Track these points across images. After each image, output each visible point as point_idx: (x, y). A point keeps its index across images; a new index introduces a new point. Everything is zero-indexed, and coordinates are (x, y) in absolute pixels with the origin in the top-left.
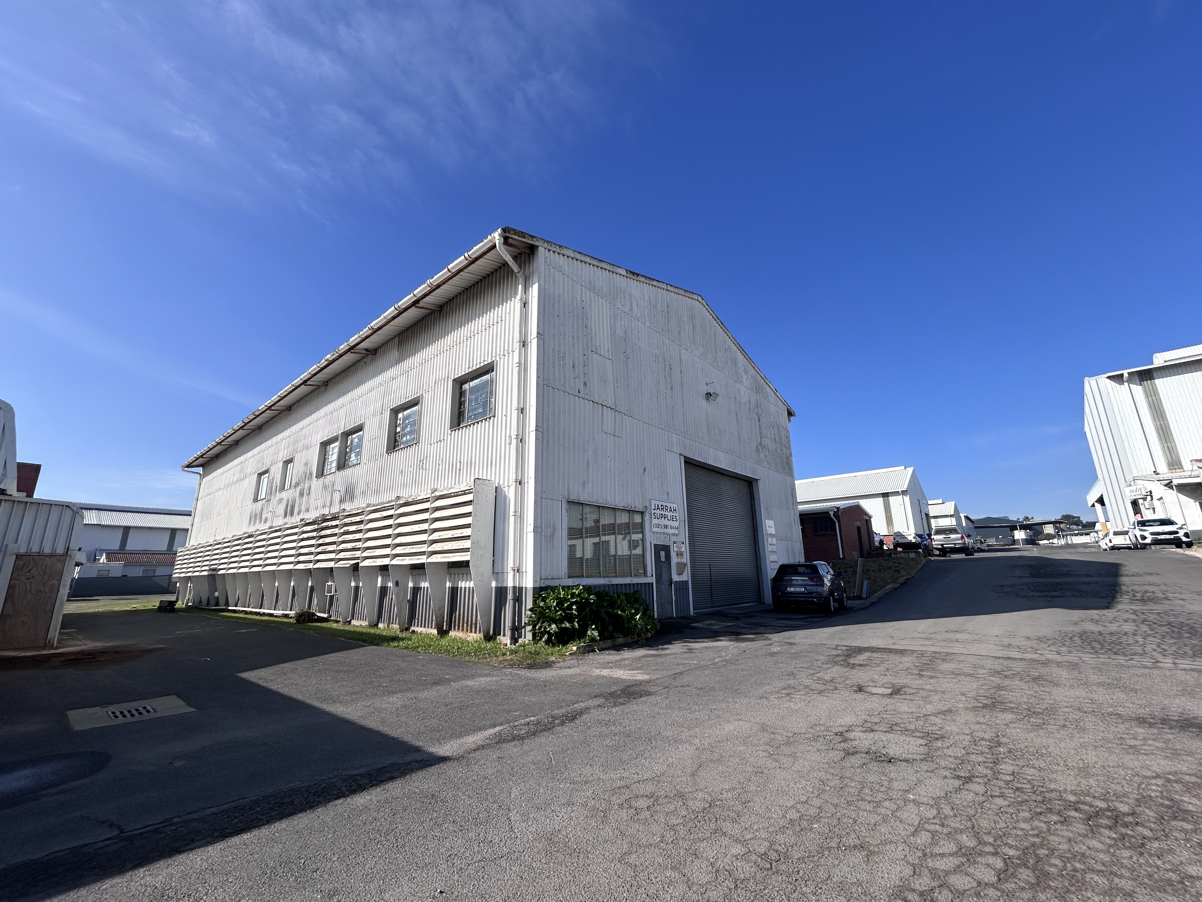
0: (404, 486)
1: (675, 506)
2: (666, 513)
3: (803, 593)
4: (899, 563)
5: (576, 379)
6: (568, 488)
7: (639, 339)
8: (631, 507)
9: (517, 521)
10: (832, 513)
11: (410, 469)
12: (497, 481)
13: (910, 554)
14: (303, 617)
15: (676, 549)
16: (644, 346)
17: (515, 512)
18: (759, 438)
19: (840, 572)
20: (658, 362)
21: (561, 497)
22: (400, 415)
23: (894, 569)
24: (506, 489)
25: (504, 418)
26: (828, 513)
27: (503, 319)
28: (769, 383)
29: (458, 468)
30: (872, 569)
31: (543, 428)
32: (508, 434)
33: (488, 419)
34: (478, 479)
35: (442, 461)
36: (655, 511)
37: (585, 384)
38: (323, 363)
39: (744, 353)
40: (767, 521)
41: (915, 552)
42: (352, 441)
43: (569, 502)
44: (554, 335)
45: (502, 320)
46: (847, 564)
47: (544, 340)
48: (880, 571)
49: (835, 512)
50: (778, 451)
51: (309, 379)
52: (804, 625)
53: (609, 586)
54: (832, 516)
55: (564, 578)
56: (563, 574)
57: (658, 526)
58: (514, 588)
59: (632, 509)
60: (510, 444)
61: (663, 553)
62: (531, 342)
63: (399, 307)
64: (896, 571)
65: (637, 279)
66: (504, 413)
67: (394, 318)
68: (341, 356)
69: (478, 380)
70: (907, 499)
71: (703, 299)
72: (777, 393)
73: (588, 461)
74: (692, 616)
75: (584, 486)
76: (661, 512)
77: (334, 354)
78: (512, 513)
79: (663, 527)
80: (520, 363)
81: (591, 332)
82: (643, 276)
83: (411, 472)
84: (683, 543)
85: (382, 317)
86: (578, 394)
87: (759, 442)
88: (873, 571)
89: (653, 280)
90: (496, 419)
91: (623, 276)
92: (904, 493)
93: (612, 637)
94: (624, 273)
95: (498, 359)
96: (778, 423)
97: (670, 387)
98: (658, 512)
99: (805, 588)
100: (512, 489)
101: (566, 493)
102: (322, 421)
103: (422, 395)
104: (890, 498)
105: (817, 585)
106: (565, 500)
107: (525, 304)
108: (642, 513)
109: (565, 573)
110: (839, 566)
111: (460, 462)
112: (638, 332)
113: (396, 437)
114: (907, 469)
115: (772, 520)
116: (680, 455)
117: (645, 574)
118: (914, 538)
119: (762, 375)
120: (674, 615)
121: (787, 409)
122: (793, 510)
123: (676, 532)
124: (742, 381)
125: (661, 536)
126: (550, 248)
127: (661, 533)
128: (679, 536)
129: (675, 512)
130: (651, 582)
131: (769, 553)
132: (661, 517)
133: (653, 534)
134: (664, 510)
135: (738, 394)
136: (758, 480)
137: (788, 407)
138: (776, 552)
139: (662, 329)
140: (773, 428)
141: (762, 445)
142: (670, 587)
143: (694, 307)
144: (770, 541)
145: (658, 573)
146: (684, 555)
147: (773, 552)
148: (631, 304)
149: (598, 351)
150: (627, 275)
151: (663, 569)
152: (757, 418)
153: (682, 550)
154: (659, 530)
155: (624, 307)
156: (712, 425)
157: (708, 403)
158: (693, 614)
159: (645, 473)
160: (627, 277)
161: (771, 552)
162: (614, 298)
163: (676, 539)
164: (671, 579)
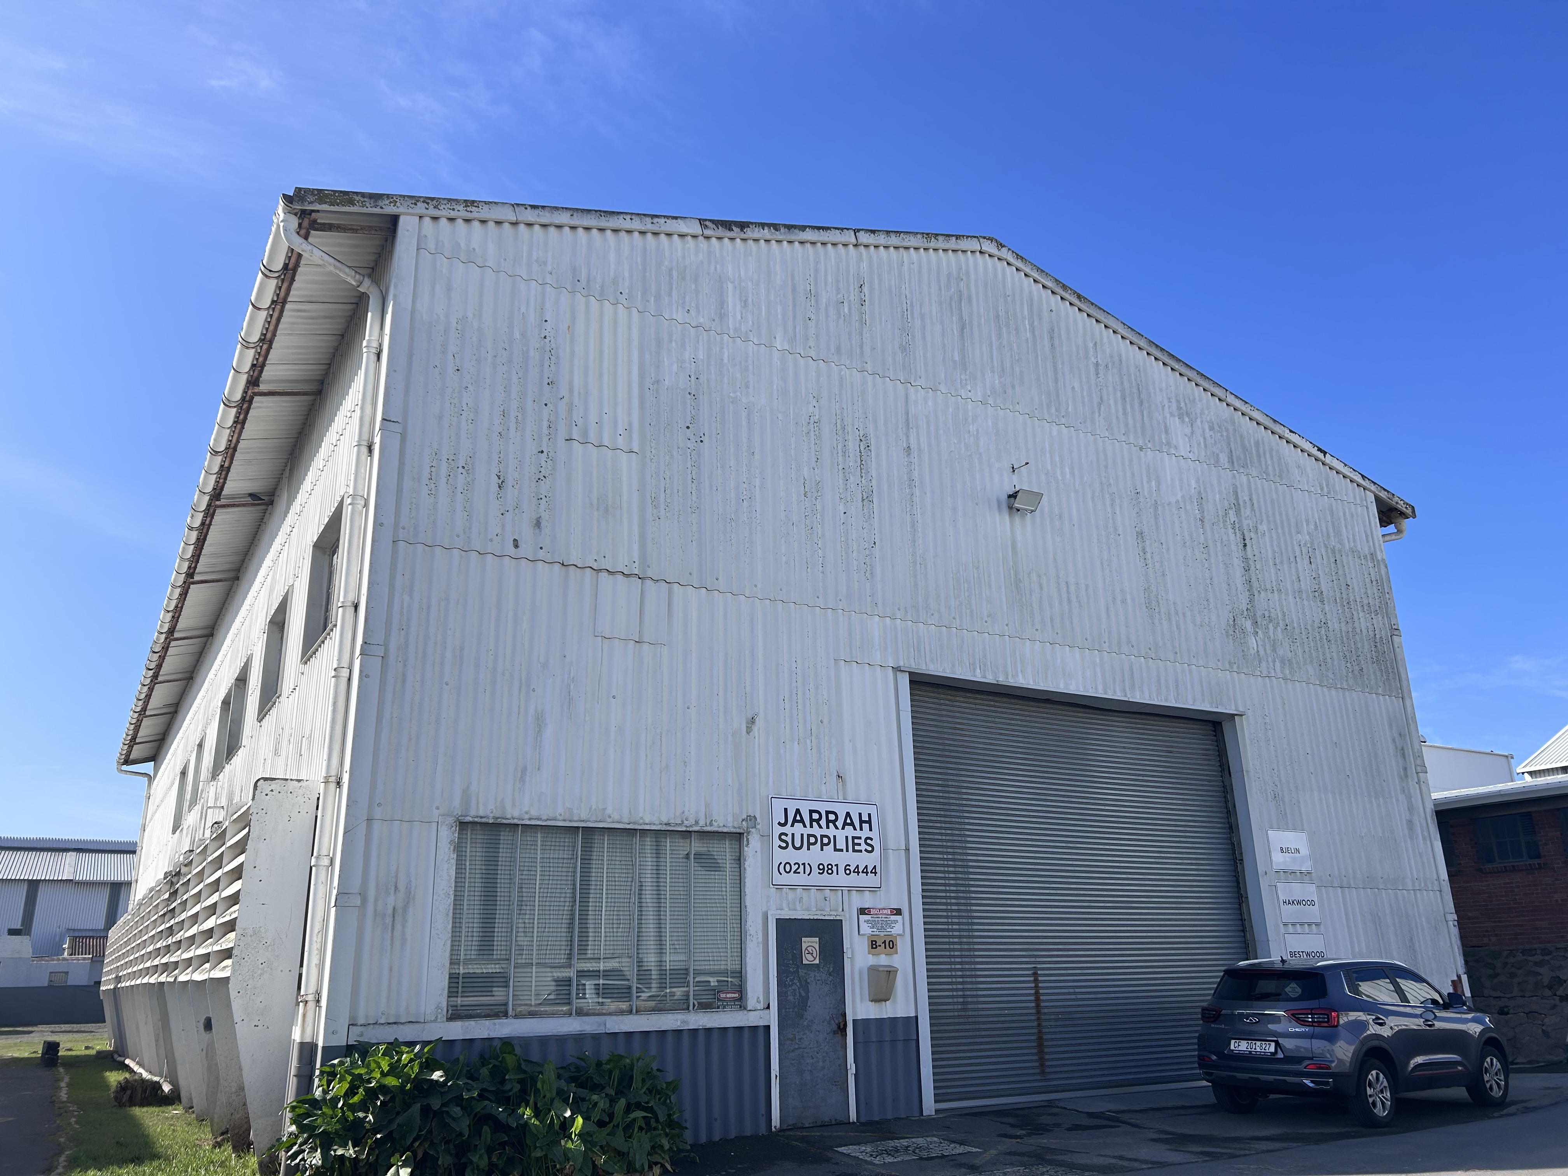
1: (868, 810)
2: (831, 832)
3: (1270, 1059)
5: (509, 514)
6: (465, 789)
7: (746, 386)
8: (697, 823)
9: (322, 879)
11: (270, 756)
14: (129, 1092)
15: (866, 929)
16: (764, 401)
17: (318, 857)
18: (1244, 596)
21: (436, 812)
28: (1287, 434)
31: (386, 645)
33: (331, 633)
34: (266, 779)
35: (292, 735)
36: (787, 829)
37: (538, 523)
43: (463, 825)
44: (440, 417)
47: (403, 433)
50: (1335, 625)
55: (435, 1020)
56: (431, 1009)
57: (787, 868)
58: (302, 1045)
59: (697, 829)
61: (811, 946)
62: (376, 443)
63: (231, 401)
65: (743, 236)
68: (210, 516)
71: (1000, 245)
72: (1328, 459)
73: (539, 715)
74: (927, 1116)
75: (521, 780)
76: (808, 831)
77: (192, 515)
79: (815, 870)
80: (353, 496)
81: (570, 391)
82: (763, 225)
84: (898, 912)
85: (216, 425)
86: (511, 551)
87: (1243, 607)
89: (803, 228)
91: (694, 237)
94: (697, 229)
96: (1333, 542)
97: (860, 496)
98: (798, 829)
99: (1277, 1044)
101: (457, 802)
103: (293, 585)
105: (1312, 1036)
106: (451, 820)
107: (378, 354)
108: (738, 837)
109: (438, 1007)
111: (304, 737)
112: (745, 370)
115: (1303, 830)
116: (897, 670)
117: (741, 1003)
119: (1256, 415)
120: (853, 1116)
121: (1378, 500)
122: (1402, 797)
123: (870, 880)
124: (1168, 444)
125: (805, 895)
126: (436, 213)
127: (806, 888)
128: (882, 893)
129: (866, 826)
130: (762, 1023)
131: (1282, 929)
132: (809, 844)
133: (773, 890)
134: (823, 822)
135: (1149, 481)
136: (1233, 715)
137: (1383, 495)
138: (1317, 924)
139: (838, 350)
140: (1307, 561)
141: (1259, 614)
142: (839, 1037)
143: (968, 273)
144: (1285, 891)
145: (791, 998)
146: (903, 945)
147: (1302, 924)
148: (722, 303)
149: (592, 437)
150: (708, 232)
151: (811, 988)
152: (1234, 540)
153: (894, 931)
154: (801, 879)
155: (693, 313)
156: (1034, 577)
157: (1017, 519)
158: (937, 1111)
159: (755, 729)
160: (708, 238)
161: (1294, 924)
162: (658, 297)
163: (867, 901)
164: (844, 1015)
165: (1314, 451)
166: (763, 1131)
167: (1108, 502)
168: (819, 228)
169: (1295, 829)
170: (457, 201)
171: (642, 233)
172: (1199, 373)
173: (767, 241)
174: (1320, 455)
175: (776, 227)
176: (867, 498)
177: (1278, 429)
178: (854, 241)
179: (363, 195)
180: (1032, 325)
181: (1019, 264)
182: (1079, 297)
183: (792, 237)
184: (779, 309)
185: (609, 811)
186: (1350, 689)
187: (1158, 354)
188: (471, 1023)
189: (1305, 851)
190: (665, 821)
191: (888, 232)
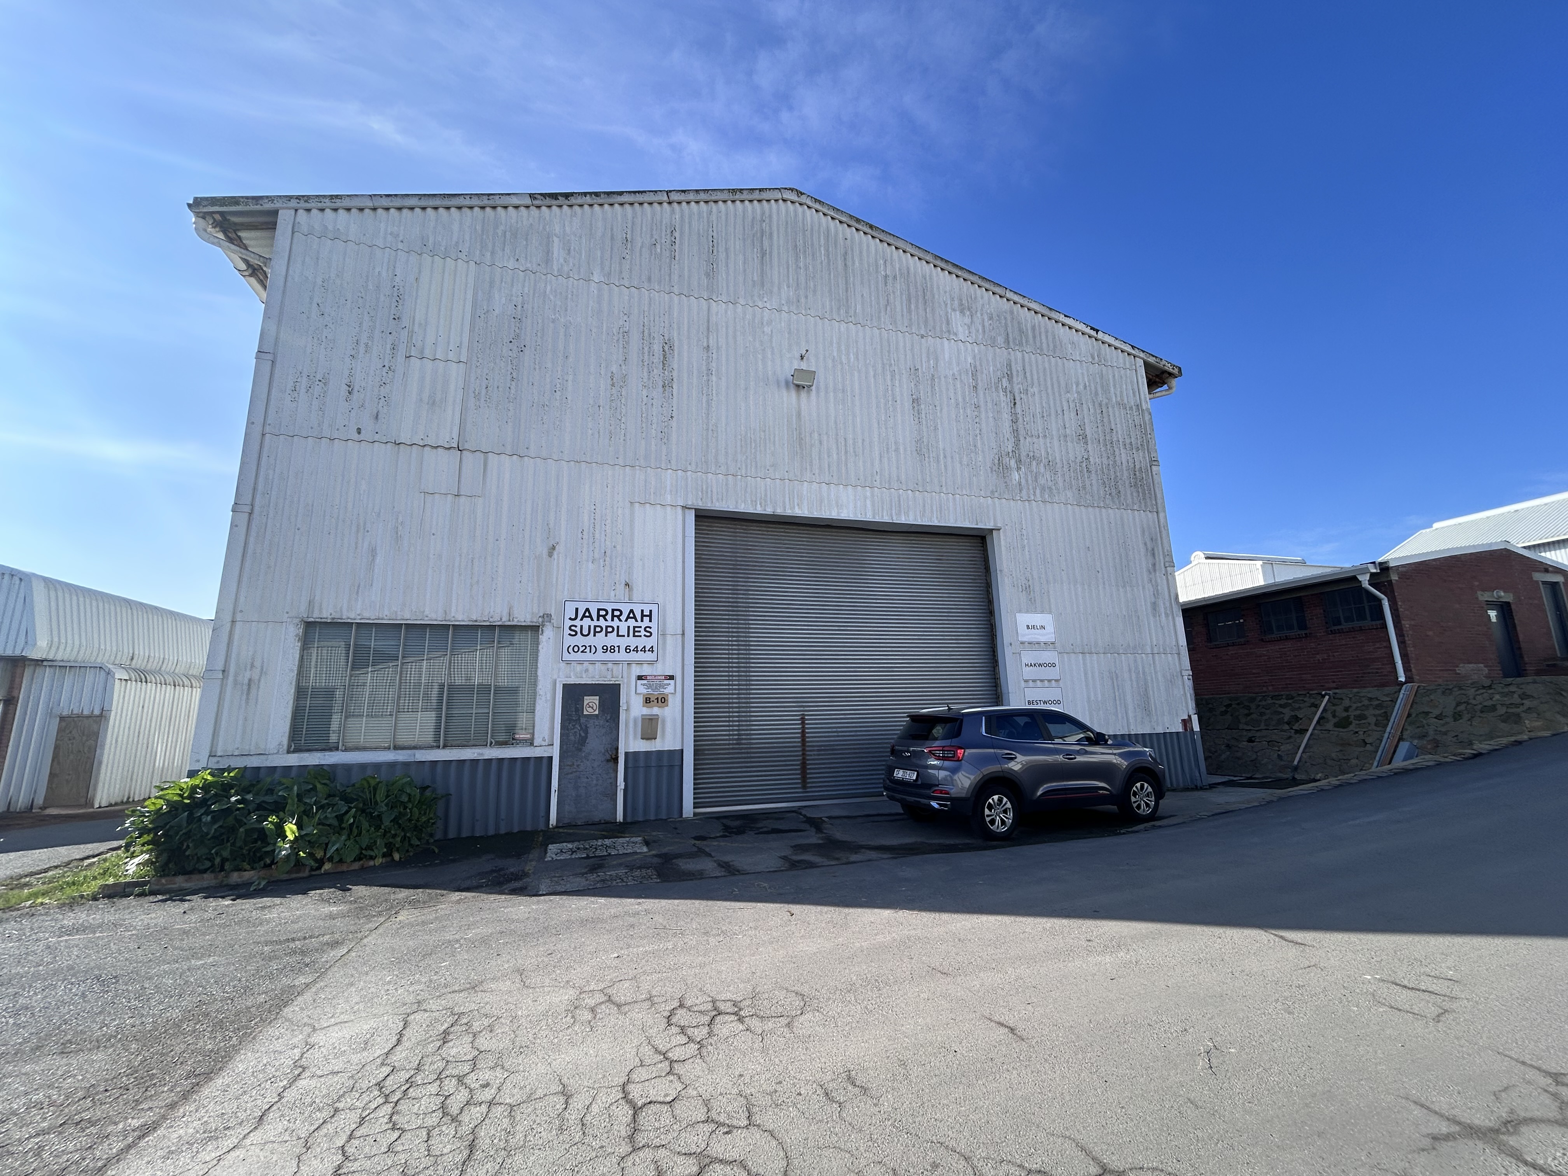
1: (650, 607)
2: (615, 624)
3: (911, 784)
5: (354, 411)
6: (311, 599)
7: (565, 310)
8: (500, 619)
10: (1365, 580)
15: (642, 690)
16: (580, 319)
18: (1010, 441)
21: (287, 616)
26: (1354, 579)
30: (1436, 712)
31: (251, 505)
36: (577, 622)
37: (377, 416)
39: (963, 273)
40: (1019, 615)
43: (308, 624)
44: (303, 348)
47: (273, 360)
48: (1457, 716)
49: (1372, 575)
54: (1366, 584)
55: (277, 753)
56: (274, 746)
57: (583, 649)
61: (591, 702)
65: (569, 203)
76: (596, 623)
79: (600, 650)
81: (412, 322)
84: (671, 678)
87: (1008, 450)
88: (1439, 717)
91: (527, 207)
94: (528, 201)
96: (1101, 399)
98: (585, 622)
99: (918, 773)
101: (303, 609)
105: (941, 768)
106: (297, 621)
108: (535, 629)
109: (280, 744)
112: (565, 299)
115: (1050, 612)
116: (684, 508)
117: (527, 742)
119: (1033, 306)
120: (620, 817)
121: (1147, 365)
122: (1148, 586)
123: (649, 656)
124: (949, 332)
125: (591, 667)
126: (308, 206)
127: (592, 662)
128: (659, 665)
129: (646, 619)
130: (546, 755)
131: (1023, 684)
132: (595, 632)
133: (563, 665)
134: (609, 617)
135: (928, 360)
136: (991, 531)
137: (1151, 360)
138: (1056, 681)
139: (649, 280)
140: (1073, 414)
141: (1023, 454)
142: (611, 764)
143: (770, 216)
144: (1027, 657)
145: (572, 738)
146: (674, 702)
147: (1042, 681)
148: (548, 252)
149: (428, 353)
150: (536, 202)
151: (590, 731)
152: (1004, 400)
153: (666, 691)
154: (588, 656)
155: (522, 260)
156: (816, 435)
157: (803, 394)
158: (695, 814)
159: (555, 553)
160: (539, 207)
161: (1034, 681)
162: (493, 253)
163: (646, 670)
164: (617, 749)
165: (1088, 330)
166: (542, 827)
167: (889, 377)
168: (635, 192)
169: (1042, 612)
170: (324, 196)
171: (483, 208)
172: (980, 277)
173: (591, 205)
174: (1093, 333)
175: (597, 194)
176: (667, 386)
177: (1053, 315)
178: (666, 198)
179: (247, 198)
180: (827, 250)
181: (817, 206)
182: (871, 227)
183: (611, 201)
184: (599, 253)
185: (427, 613)
186: (1106, 507)
187: (943, 265)
188: (306, 755)
189: (1050, 629)
190: (475, 619)
191: (697, 191)
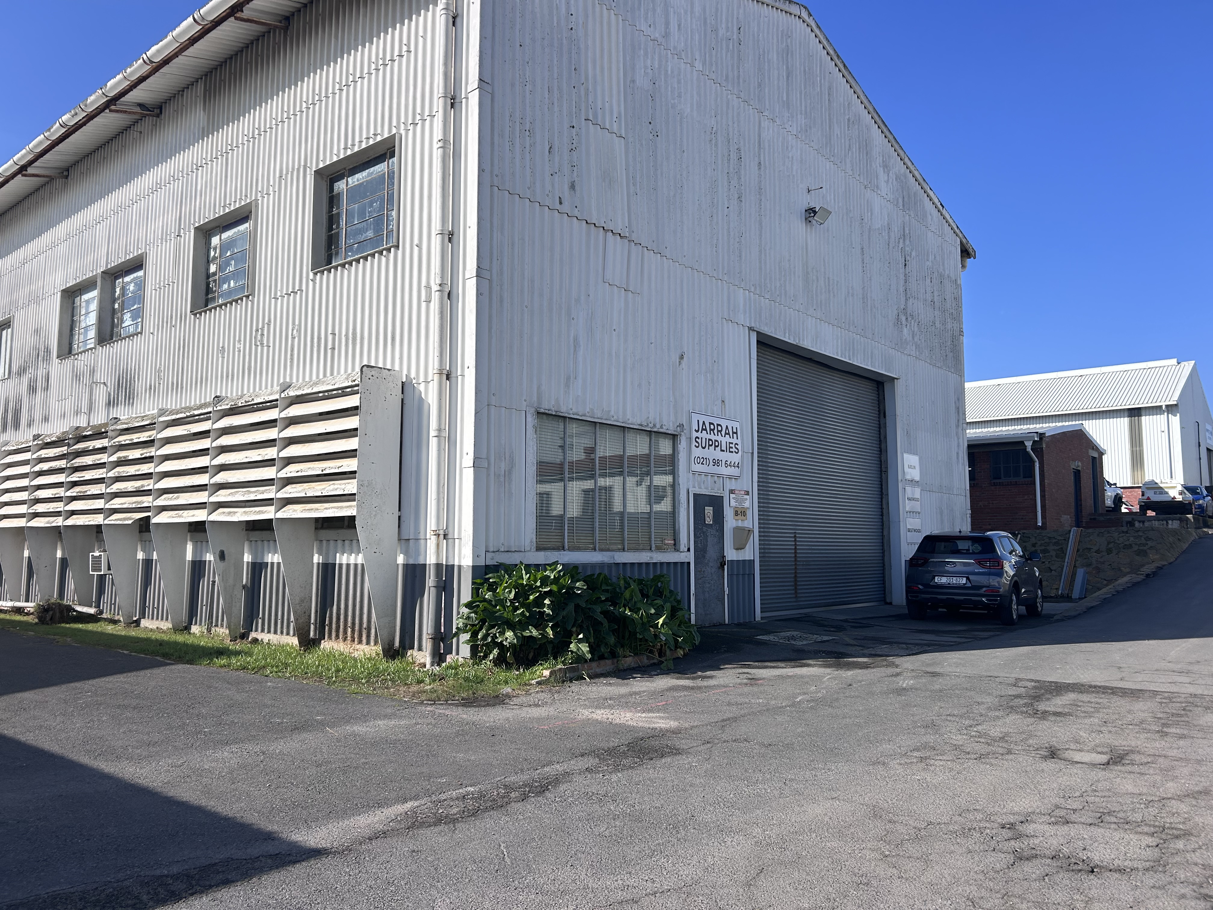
0: (227, 377)
1: (736, 425)
2: (719, 438)
3: (963, 587)
4: (1148, 539)
5: (556, 176)
6: (539, 388)
7: (680, 96)
8: (655, 425)
9: (442, 447)
10: (1029, 444)
11: (237, 345)
12: (405, 372)
13: (1170, 522)
14: (51, 613)
15: (733, 503)
16: (689, 110)
17: (439, 430)
18: (903, 299)
19: (1036, 551)
20: (716, 145)
21: (525, 404)
22: (215, 241)
23: (1136, 548)
24: (422, 388)
25: (416, 249)
26: (1022, 443)
27: (412, 48)
28: (929, 191)
29: (330, 346)
30: (1095, 548)
31: (490, 271)
32: (424, 283)
33: (385, 253)
34: (368, 366)
35: (299, 331)
36: (699, 434)
37: (573, 187)
38: (57, 131)
39: (885, 130)
40: (905, 455)
41: (1180, 520)
42: (123, 289)
43: (540, 414)
44: (513, 85)
45: (409, 51)
46: (1050, 538)
47: (493, 95)
48: (1109, 551)
49: (1034, 442)
50: (938, 325)
51: (31, 163)
52: (960, 643)
53: (610, 565)
54: (1029, 449)
55: (531, 550)
56: (527, 543)
57: (703, 461)
58: (438, 566)
59: (655, 430)
60: (428, 301)
61: (709, 512)
62: (467, 98)
63: (203, 19)
64: (1139, 553)
66: (416, 241)
67: (193, 41)
68: (90, 117)
69: (365, 173)
70: (1175, 420)
71: (810, 15)
72: (944, 212)
73: (576, 339)
74: (758, 623)
75: (567, 385)
76: (709, 437)
77: (76, 114)
78: (433, 433)
79: (711, 463)
80: (445, 141)
81: (587, 78)
83: (239, 351)
84: (747, 493)
85: (169, 38)
86: (558, 206)
87: (902, 307)
88: (1098, 552)
90: (400, 252)
92: (1171, 409)
93: (613, 655)
95: (403, 132)
96: (941, 270)
97: (736, 196)
98: (704, 435)
99: (968, 578)
100: (433, 387)
102: (62, 249)
103: (256, 200)
104: (1143, 418)
105: (989, 574)
106: (532, 410)
107: (454, 18)
108: (674, 437)
109: (531, 542)
110: (1033, 540)
111: (334, 334)
112: (679, 82)
113: (208, 284)
114: (1183, 364)
115: (918, 455)
117: (676, 546)
118: (1180, 494)
120: (726, 619)
121: (961, 243)
122: (956, 439)
123: (736, 472)
124: (877, 187)
125: (707, 479)
127: (706, 474)
128: (742, 481)
129: (735, 436)
130: (687, 560)
131: (907, 515)
132: (709, 445)
133: (692, 474)
134: (716, 431)
135: (868, 212)
136: (894, 379)
137: (964, 241)
138: (919, 513)
139: (727, 79)
140: (929, 280)
141: (909, 313)
142: (721, 571)
143: (791, 32)
144: (910, 492)
145: (699, 545)
146: (749, 515)
147: (913, 512)
148: (668, 24)
149: (600, 120)
151: (709, 539)
152: (901, 260)
153: (745, 505)
154: (705, 468)
155: (652, 28)
156: (815, 272)
157: (809, 228)
158: (762, 618)
159: (683, 362)
161: (910, 512)
163: (734, 485)
164: (724, 557)
167: (849, 223)
169: (914, 454)
172: (893, 136)
174: (941, 208)
176: (739, 199)
177: (925, 185)
180: (820, 81)
181: (817, 31)
182: (844, 65)
184: (697, 37)
186: (941, 368)
187: (877, 119)
189: (917, 469)
190: (639, 423)
